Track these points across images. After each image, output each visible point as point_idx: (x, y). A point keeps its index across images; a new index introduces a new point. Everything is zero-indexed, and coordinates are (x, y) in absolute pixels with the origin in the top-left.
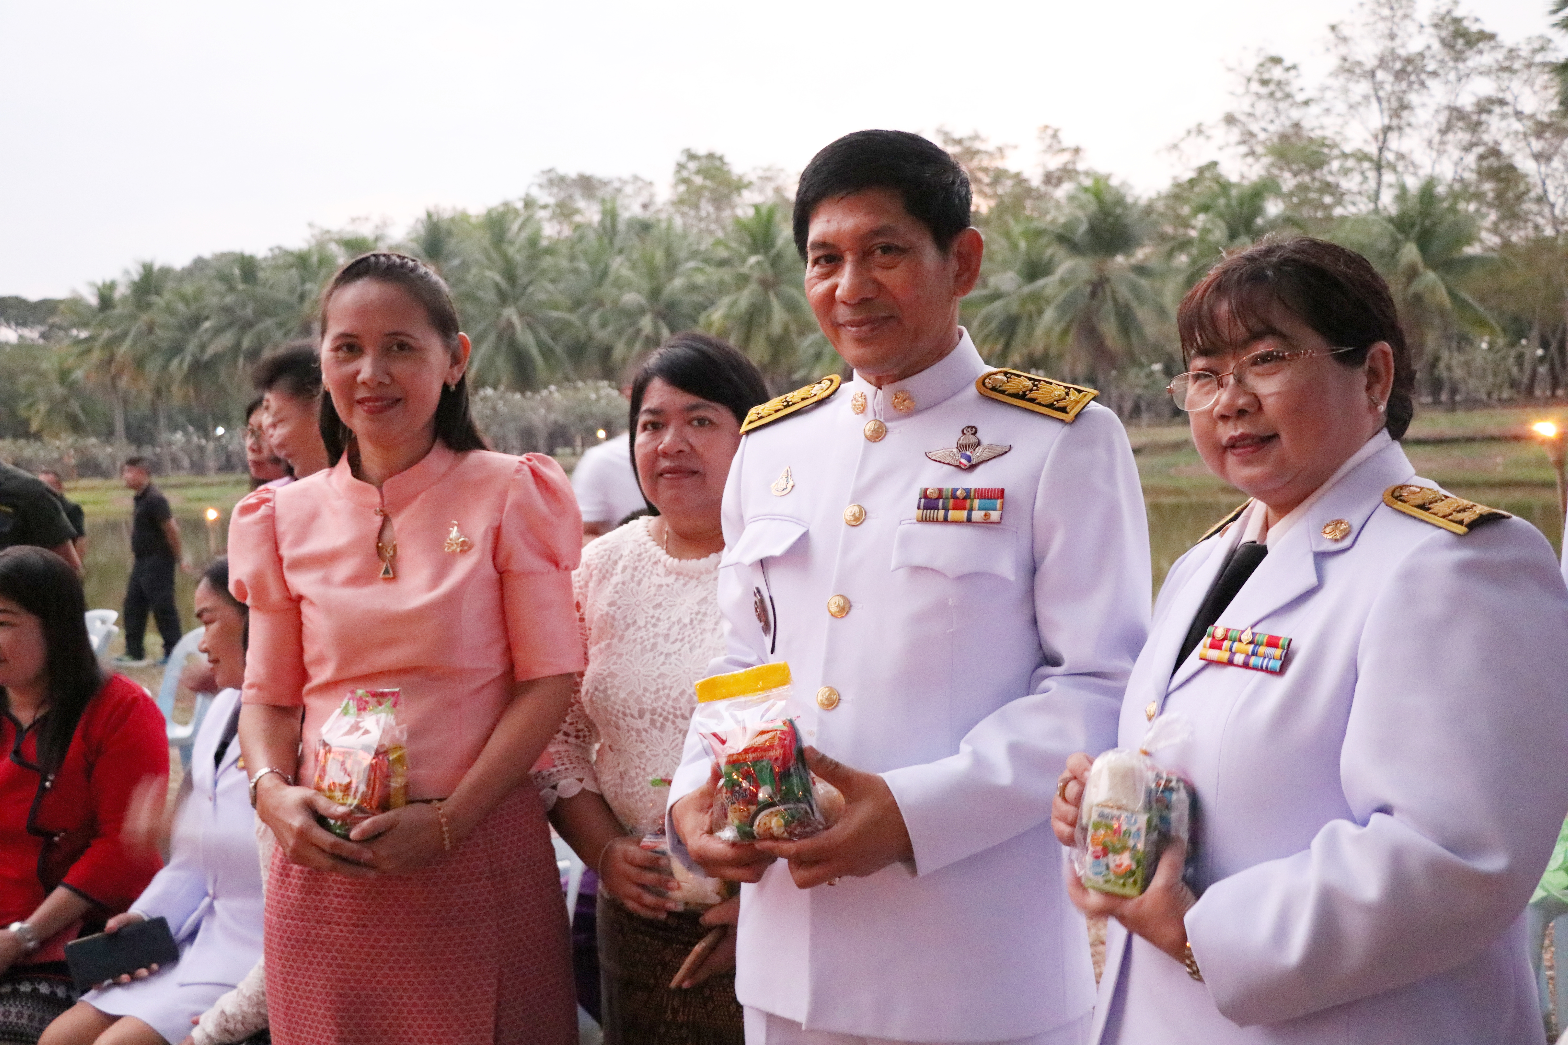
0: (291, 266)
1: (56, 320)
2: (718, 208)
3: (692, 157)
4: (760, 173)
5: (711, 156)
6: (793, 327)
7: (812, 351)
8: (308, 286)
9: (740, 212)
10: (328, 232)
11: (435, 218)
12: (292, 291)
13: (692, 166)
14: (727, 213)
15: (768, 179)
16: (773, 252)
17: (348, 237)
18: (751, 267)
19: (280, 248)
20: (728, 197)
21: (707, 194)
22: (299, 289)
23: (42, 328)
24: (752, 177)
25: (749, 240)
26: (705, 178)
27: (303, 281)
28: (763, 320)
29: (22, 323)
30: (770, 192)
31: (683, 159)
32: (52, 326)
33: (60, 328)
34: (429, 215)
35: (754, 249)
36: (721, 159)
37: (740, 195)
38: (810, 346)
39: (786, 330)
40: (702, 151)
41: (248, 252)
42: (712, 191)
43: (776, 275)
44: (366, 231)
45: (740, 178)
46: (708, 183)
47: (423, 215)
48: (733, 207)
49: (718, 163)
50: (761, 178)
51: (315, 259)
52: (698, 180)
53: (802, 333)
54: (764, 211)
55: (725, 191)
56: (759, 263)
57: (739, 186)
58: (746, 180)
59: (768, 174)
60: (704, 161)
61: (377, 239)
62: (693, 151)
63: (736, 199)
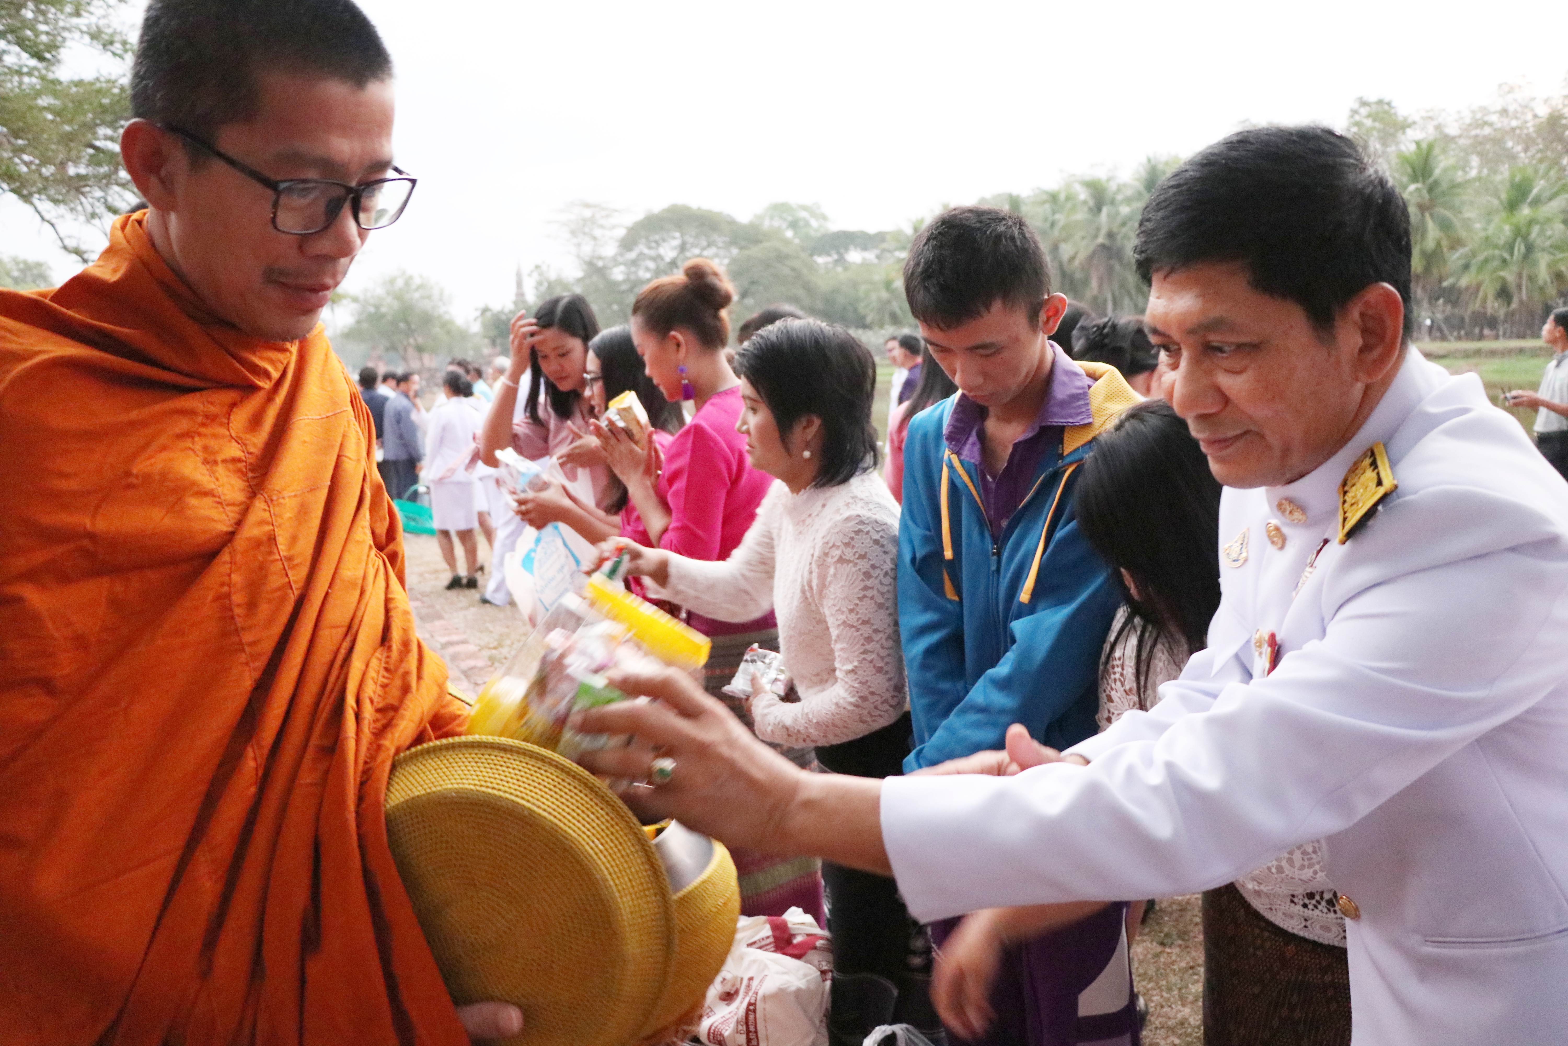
0: (1044, 202)
1: (884, 245)
2: (1385, 145)
3: (1364, 103)
4: (1424, 114)
5: (1380, 102)
6: (1445, 243)
7: (1461, 262)
8: (1057, 216)
9: (1403, 147)
10: (1074, 175)
11: (1153, 162)
12: (1046, 220)
13: (1364, 111)
14: (1392, 149)
15: (1431, 118)
16: (1431, 180)
17: (1088, 178)
18: (1411, 194)
19: (1039, 188)
20: (1393, 135)
21: (1375, 133)
22: (1050, 219)
23: (876, 252)
24: (1416, 117)
25: (1409, 170)
26: (1374, 120)
27: (1054, 212)
28: (1419, 237)
29: (865, 248)
30: (1431, 129)
31: (1356, 106)
32: (884, 250)
33: (889, 251)
34: (1149, 160)
35: (1414, 179)
36: (1389, 104)
37: (1404, 133)
38: (1459, 258)
39: (1439, 244)
40: (1372, 98)
41: (1015, 192)
42: (1379, 131)
43: (1431, 200)
44: (1101, 174)
45: (1405, 119)
46: (1377, 125)
47: (1144, 160)
48: (1397, 144)
49: (1386, 107)
50: (1423, 118)
51: (1062, 197)
52: (1369, 123)
53: (1452, 248)
54: (1424, 146)
55: (1392, 131)
56: (1417, 189)
57: (1404, 126)
58: (1410, 120)
59: (1430, 114)
60: (1374, 107)
61: (1109, 180)
62: (1365, 99)
63: (1400, 136)
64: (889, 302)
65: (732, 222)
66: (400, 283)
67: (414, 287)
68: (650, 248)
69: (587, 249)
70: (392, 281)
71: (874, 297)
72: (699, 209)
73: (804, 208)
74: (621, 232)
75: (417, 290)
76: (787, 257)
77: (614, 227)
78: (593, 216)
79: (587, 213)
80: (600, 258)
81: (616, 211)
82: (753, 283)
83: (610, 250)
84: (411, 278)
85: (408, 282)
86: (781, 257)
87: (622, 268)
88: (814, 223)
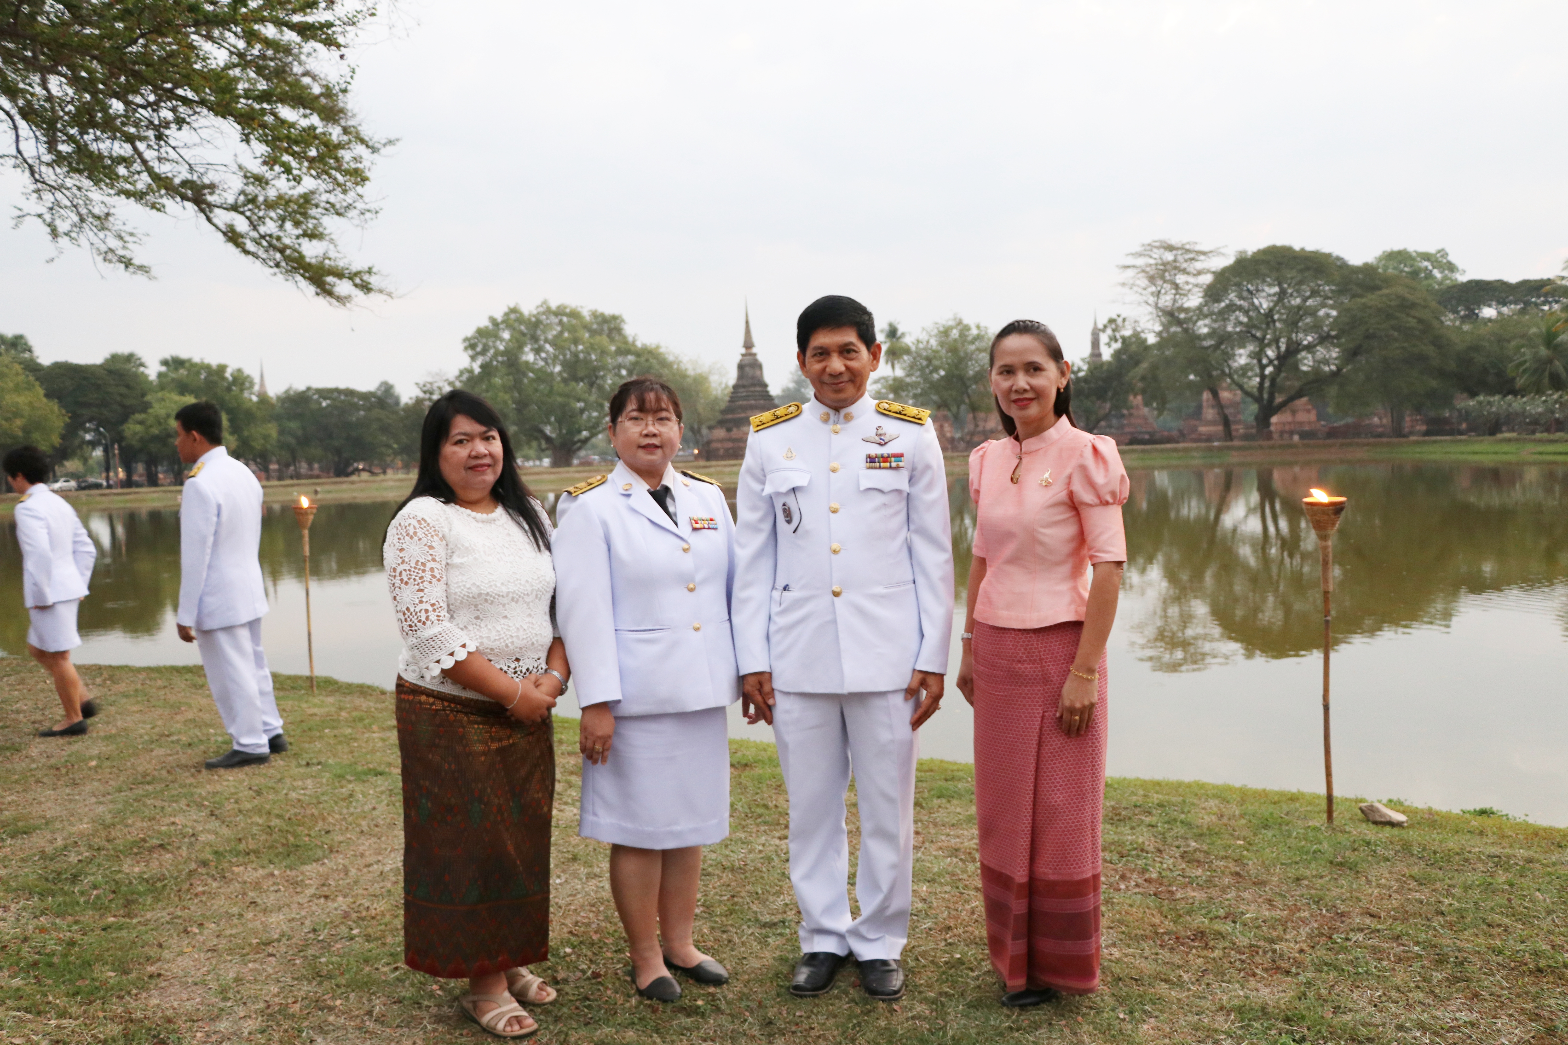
1: (1533, 297)
29: (1503, 302)
32: (1529, 304)
64: (1550, 361)
65: (1341, 265)
66: (955, 334)
67: (970, 338)
68: (1241, 298)
69: (1166, 300)
70: (946, 332)
71: (1527, 353)
72: (1303, 250)
73: (1426, 257)
74: (1208, 279)
75: (972, 342)
76: (1414, 305)
77: (1199, 273)
78: (1175, 261)
79: (1169, 256)
80: (1182, 309)
81: (1204, 253)
82: (1368, 337)
83: (1194, 301)
84: (967, 328)
85: (964, 329)
86: (1406, 306)
87: (1207, 321)
88: (1437, 274)
